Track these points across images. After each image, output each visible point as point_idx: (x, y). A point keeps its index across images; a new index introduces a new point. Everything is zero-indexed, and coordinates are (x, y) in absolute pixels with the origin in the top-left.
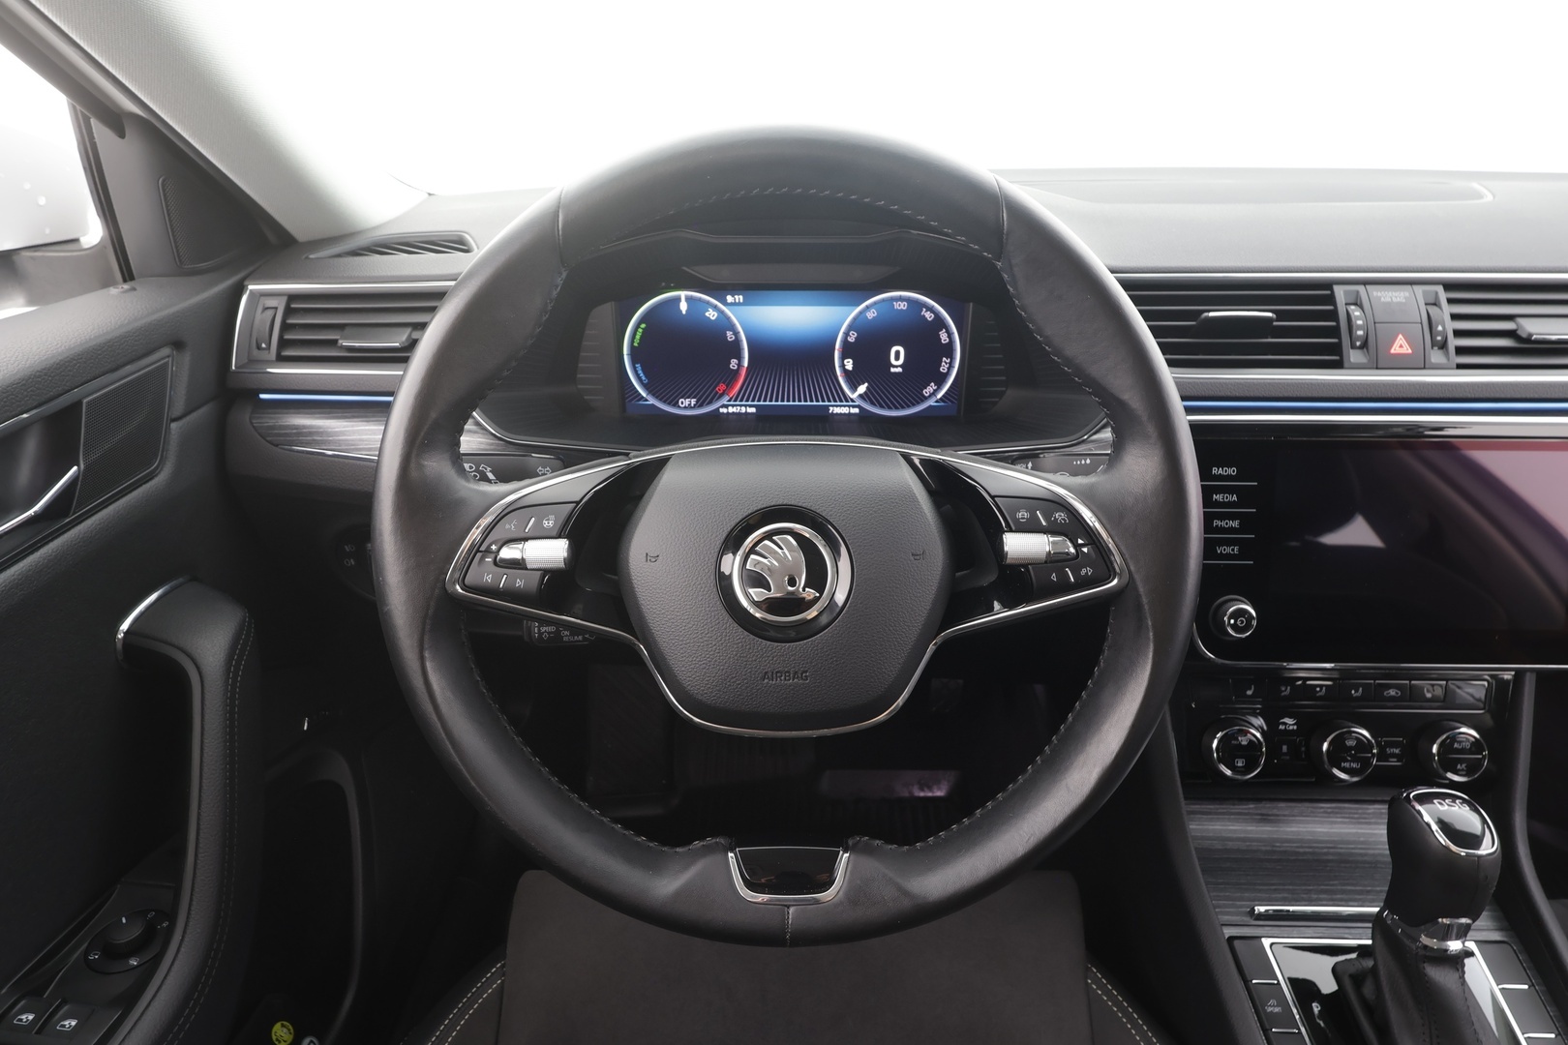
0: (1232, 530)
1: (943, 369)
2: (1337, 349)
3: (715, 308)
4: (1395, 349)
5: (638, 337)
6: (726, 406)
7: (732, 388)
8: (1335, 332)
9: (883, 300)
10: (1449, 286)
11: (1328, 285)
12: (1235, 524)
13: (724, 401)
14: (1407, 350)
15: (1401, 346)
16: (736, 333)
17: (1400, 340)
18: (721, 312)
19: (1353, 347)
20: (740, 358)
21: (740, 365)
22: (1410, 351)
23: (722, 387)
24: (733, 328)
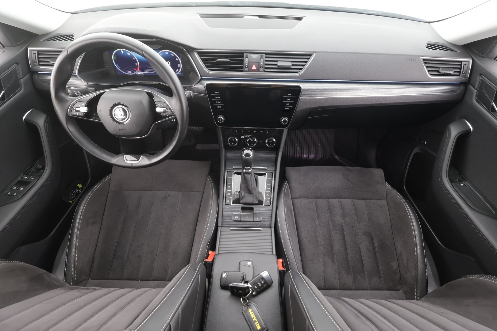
0: (219, 103)
1: (179, 66)
2: (242, 67)
3: (129, 52)
4: (253, 68)
5: (115, 58)
6: (138, 73)
7: (138, 69)
8: (242, 64)
9: (163, 52)
10: (266, 54)
11: (243, 53)
12: (220, 102)
13: (137, 72)
14: (255, 68)
15: (254, 67)
16: (135, 58)
17: (254, 66)
18: (130, 53)
19: (246, 67)
20: (137, 63)
21: (137, 64)
22: (256, 68)
23: (135, 69)
24: (134, 57)
